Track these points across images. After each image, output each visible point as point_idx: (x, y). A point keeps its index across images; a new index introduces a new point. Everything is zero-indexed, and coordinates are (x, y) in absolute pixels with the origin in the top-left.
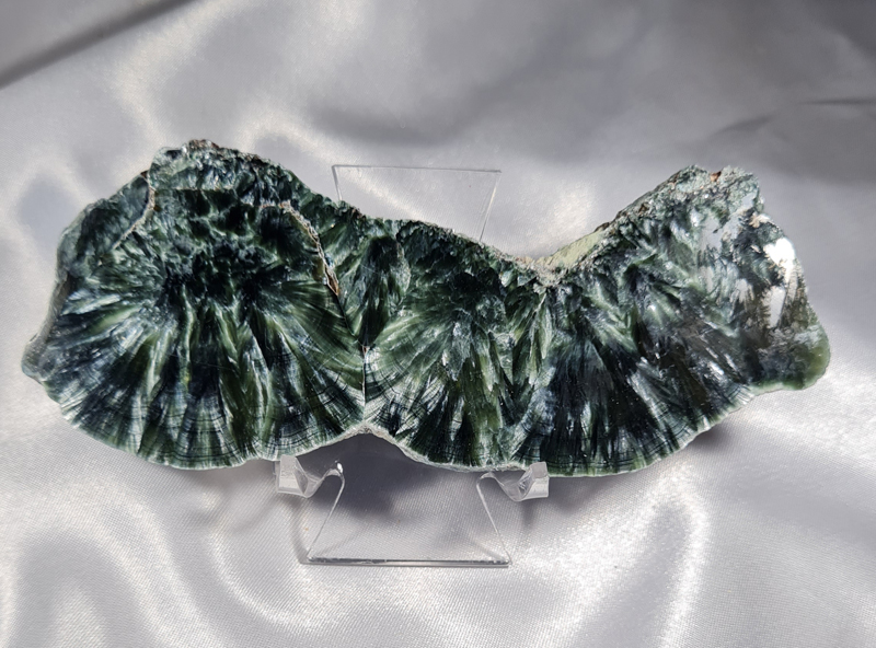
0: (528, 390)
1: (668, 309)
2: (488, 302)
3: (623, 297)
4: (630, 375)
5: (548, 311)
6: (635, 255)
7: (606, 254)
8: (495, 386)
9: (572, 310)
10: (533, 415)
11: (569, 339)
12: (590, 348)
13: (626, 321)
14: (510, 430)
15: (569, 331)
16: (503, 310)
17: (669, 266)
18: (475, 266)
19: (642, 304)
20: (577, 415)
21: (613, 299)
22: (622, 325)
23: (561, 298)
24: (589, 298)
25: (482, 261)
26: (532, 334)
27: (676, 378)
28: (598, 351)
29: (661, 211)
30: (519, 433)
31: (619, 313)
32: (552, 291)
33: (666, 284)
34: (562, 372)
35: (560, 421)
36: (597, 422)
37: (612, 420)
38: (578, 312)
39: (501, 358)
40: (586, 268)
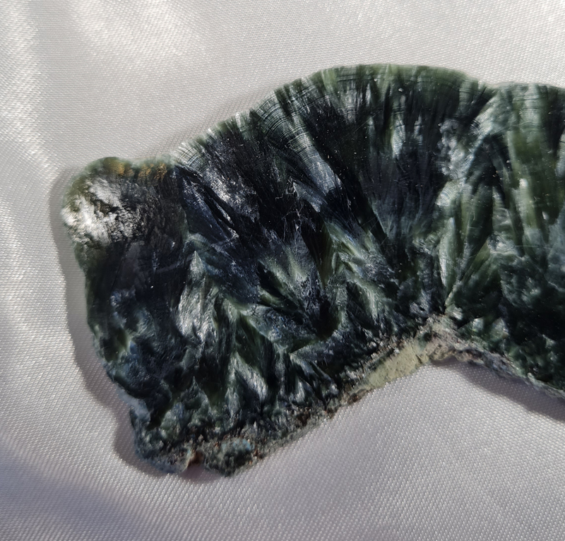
0: (473, 178)
1: (279, 275)
2: (525, 298)
3: (341, 296)
4: (337, 188)
5: (444, 281)
6: (320, 354)
7: (360, 356)
8: (516, 184)
9: (410, 282)
10: (467, 147)
11: (417, 242)
12: (388, 227)
13: (339, 262)
14: (498, 129)
15: (416, 253)
16: (505, 287)
17: (272, 336)
18: (541, 350)
19: (314, 283)
20: (408, 142)
21: (354, 293)
22: (343, 257)
23: (424, 299)
24: (387, 296)
25: (531, 355)
26: (467, 252)
27: (274, 182)
28: (378, 224)
29: (278, 413)
30: (486, 123)
31: (347, 273)
32: (437, 308)
33: (278, 310)
34: (428, 198)
35: (433, 135)
36: (384, 131)
37: (363, 131)
38: (402, 278)
39: (508, 222)
40: (389, 338)
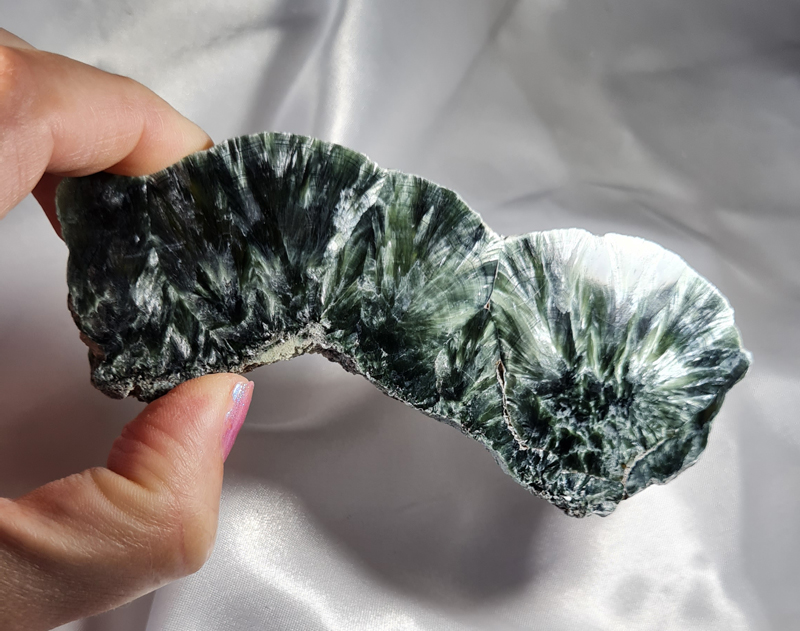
0: (356, 234)
1: (211, 276)
2: (374, 323)
3: (251, 299)
4: (261, 222)
5: (323, 300)
6: (231, 335)
7: (258, 340)
8: (384, 244)
9: (299, 297)
10: (357, 210)
11: (309, 271)
12: (291, 257)
13: (253, 274)
14: (381, 202)
15: (308, 278)
16: (363, 313)
17: (199, 316)
18: (378, 358)
19: (234, 286)
20: (317, 199)
21: (260, 298)
22: (257, 272)
23: (307, 311)
24: (283, 304)
25: (371, 360)
26: (342, 284)
27: (217, 208)
28: (286, 253)
29: (196, 369)
30: (372, 197)
31: (258, 283)
32: (315, 318)
33: (207, 300)
34: (322, 242)
35: (334, 198)
36: (301, 187)
37: (287, 186)
38: (295, 294)
39: (374, 269)
40: (279, 332)
